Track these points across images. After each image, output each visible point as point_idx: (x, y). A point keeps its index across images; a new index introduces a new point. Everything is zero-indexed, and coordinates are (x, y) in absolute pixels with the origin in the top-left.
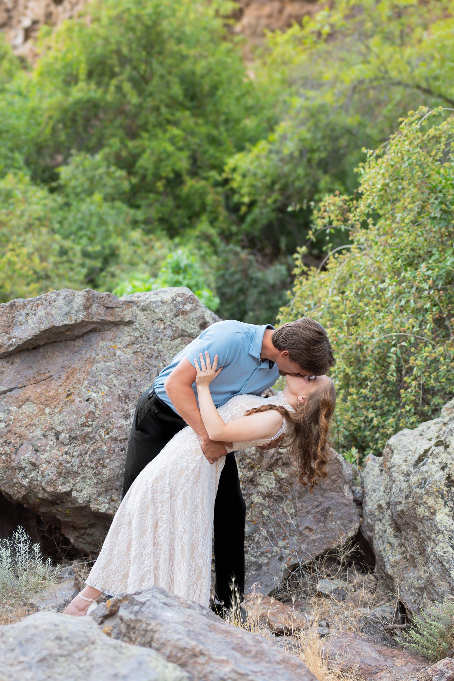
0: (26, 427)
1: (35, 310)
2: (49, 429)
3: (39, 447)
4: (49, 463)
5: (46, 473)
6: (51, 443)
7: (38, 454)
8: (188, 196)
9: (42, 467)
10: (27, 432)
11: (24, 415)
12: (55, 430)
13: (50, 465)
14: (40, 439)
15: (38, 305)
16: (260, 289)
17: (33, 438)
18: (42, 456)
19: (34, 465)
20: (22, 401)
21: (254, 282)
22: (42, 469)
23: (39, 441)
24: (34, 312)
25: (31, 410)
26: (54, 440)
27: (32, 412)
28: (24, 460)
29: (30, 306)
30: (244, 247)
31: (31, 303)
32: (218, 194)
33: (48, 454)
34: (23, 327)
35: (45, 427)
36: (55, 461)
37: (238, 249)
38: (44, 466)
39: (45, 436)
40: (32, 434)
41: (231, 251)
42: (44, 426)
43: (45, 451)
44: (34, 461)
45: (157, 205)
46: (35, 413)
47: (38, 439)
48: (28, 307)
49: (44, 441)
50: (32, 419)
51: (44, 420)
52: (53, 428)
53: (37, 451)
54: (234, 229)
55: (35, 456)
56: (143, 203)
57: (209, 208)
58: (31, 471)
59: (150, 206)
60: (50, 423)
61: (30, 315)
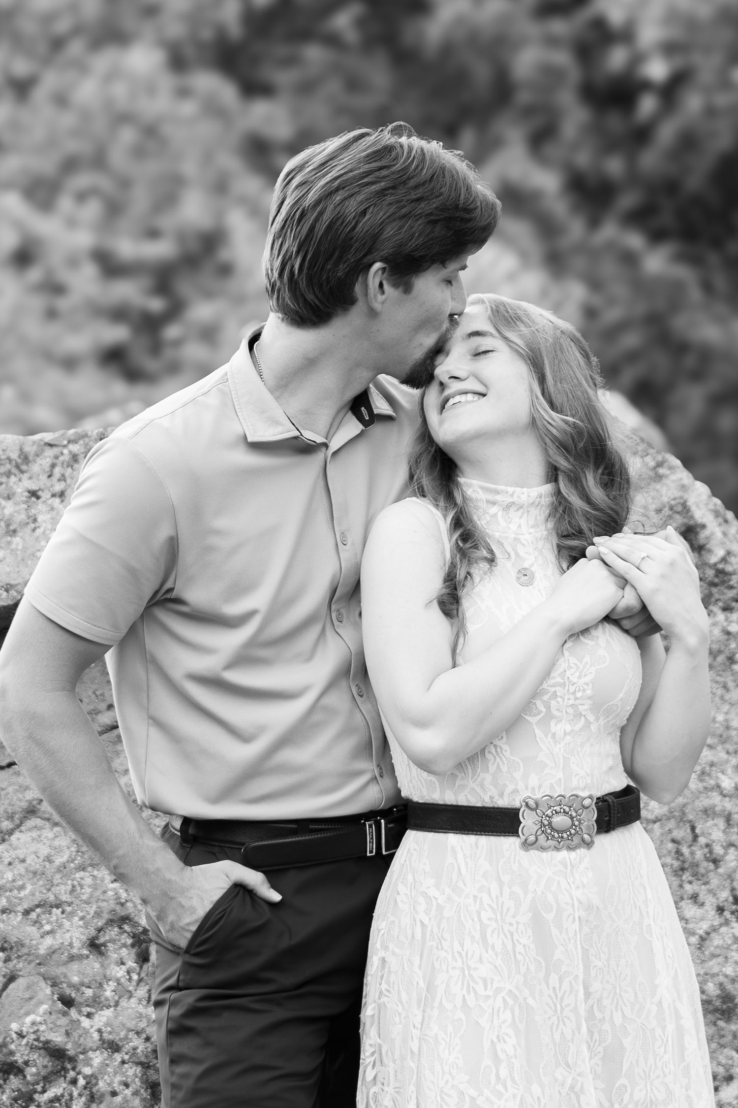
0: (27, 912)
1: (63, 478)
2: (110, 922)
3: (76, 987)
4: (114, 1047)
5: (102, 1086)
6: (120, 972)
7: (73, 1012)
8: (447, 49)
9: (88, 1062)
10: (32, 930)
11: (20, 868)
12: (135, 924)
13: (118, 1057)
14: (81, 957)
15: (75, 458)
16: (713, 385)
17: (52, 952)
18: (86, 1023)
19: (57, 1054)
20: (11, 817)
21: (690, 361)
22: (87, 1071)
23: (75, 966)
24: (58, 487)
25: (44, 851)
26: (131, 964)
27: (49, 859)
28: (21, 1035)
29: (45, 461)
30: (657, 236)
31: (50, 453)
32: (552, 41)
33: (108, 1013)
34: (17, 541)
35: (98, 914)
36: (137, 1043)
37: (635, 240)
38: (97, 1058)
39: (95, 946)
40: (49, 941)
41: (610, 246)
42: (92, 909)
43: (97, 1003)
44: (57, 1038)
45: (334, 87)
46: (59, 861)
47: (72, 958)
48: (35, 468)
49: (93, 965)
50: (50, 885)
51: (95, 887)
52: (126, 919)
53: (68, 1002)
54: (615, 166)
55: (63, 1021)
56: (283, 78)
57: (524, 97)
58: (47, 1080)
59: (306, 88)
60: (117, 897)
61: (45, 495)
